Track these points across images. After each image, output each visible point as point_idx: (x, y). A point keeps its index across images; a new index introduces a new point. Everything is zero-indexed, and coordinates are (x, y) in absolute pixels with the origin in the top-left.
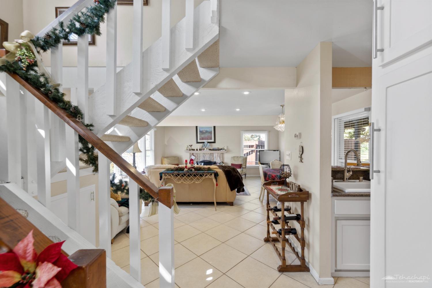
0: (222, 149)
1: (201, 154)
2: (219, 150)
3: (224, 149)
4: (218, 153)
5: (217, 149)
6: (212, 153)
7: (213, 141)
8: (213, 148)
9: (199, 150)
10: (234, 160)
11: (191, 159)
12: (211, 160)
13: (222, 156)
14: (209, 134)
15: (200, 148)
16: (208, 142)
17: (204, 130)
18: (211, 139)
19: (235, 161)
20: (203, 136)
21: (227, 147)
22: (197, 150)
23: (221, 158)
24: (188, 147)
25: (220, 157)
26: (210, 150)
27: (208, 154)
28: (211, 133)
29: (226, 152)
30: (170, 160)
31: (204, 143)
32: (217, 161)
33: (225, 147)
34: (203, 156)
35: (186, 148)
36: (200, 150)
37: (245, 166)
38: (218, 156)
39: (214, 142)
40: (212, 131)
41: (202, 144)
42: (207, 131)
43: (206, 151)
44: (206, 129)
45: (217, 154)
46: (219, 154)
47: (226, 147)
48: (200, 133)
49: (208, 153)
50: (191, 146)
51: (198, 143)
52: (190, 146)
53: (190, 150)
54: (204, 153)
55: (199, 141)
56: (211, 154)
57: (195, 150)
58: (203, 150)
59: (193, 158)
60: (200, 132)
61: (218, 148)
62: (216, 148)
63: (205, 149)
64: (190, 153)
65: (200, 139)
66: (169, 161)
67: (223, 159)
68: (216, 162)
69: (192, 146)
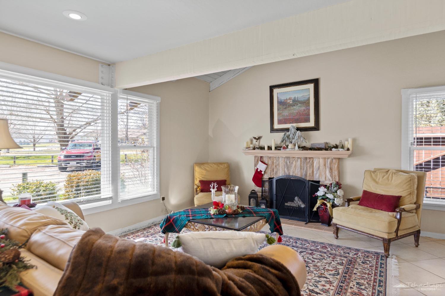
0: (336, 147)
1: (280, 159)
2: (328, 148)
3: (343, 147)
4: (325, 158)
5: (323, 146)
6: (310, 158)
7: (312, 124)
8: (312, 144)
9: (273, 148)
10: (374, 180)
11: (257, 169)
12: (306, 175)
13: (336, 166)
14: (303, 108)
15: (279, 142)
16: (298, 129)
17: (290, 99)
18: (308, 120)
19: (377, 183)
20: (286, 113)
21: (354, 140)
22: (270, 148)
23: (336, 173)
24: (252, 141)
25: (331, 169)
26: (304, 148)
27: (299, 160)
28: (307, 102)
29: (350, 156)
30: (206, 170)
31: (287, 130)
32: (322, 180)
33: (347, 140)
34: (286, 163)
35: (247, 143)
36: (276, 148)
37: (414, 206)
38: (325, 165)
39: (316, 128)
40: (309, 99)
41: (281, 134)
42: (298, 101)
43: (293, 151)
44: (293, 97)
45: (321, 161)
46: (329, 160)
47: (350, 141)
48: (281, 107)
49: (298, 158)
50: (259, 138)
51: (273, 130)
52: (255, 138)
53: (254, 149)
54: (288, 158)
55: (276, 126)
56: (306, 158)
57: (266, 148)
58: (284, 148)
59: (261, 167)
60: (280, 103)
61: (327, 143)
62: (319, 144)
63: (290, 146)
64: (255, 157)
65: (280, 122)
66: (204, 172)
67: (340, 173)
68: (318, 182)
69: (262, 140)
